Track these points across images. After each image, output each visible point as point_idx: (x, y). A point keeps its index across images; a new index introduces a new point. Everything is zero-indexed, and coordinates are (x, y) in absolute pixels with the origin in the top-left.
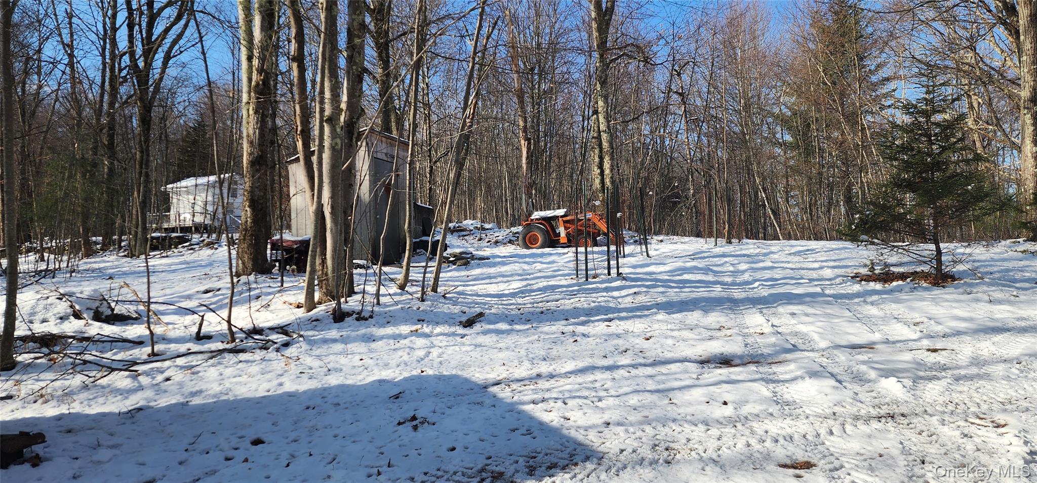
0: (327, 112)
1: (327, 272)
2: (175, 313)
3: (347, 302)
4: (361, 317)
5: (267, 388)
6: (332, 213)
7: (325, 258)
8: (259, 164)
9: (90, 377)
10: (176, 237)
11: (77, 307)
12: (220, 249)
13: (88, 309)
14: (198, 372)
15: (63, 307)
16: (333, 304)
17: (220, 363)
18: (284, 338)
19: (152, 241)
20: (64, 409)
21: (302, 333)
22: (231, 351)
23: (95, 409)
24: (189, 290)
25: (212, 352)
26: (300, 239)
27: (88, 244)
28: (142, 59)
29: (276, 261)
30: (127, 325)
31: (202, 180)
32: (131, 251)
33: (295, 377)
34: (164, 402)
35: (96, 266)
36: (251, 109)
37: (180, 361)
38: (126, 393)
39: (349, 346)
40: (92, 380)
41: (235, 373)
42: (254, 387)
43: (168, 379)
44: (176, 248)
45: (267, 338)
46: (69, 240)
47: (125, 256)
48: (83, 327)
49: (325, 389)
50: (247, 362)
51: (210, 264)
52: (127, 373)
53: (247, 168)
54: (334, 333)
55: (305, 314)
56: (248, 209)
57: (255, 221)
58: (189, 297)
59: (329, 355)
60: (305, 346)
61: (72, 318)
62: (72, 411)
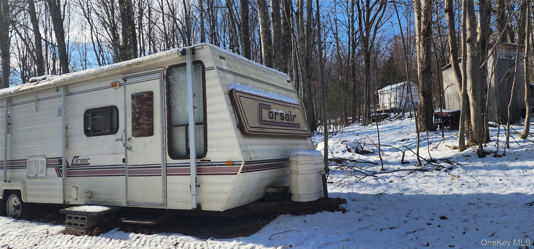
0: (468, 36)
1: (471, 129)
2: (390, 150)
3: (486, 146)
4: (496, 155)
5: (444, 190)
6: (473, 95)
7: (470, 121)
8: (426, 73)
9: (358, 178)
10: (383, 115)
11: (349, 147)
12: (405, 120)
13: (353, 148)
14: (405, 180)
15: (343, 147)
16: (477, 147)
17: (415, 176)
18: (449, 165)
19: (373, 118)
20: (350, 191)
21: (459, 163)
22: (420, 170)
23: (362, 192)
24: (394, 140)
25: (410, 170)
26: (451, 111)
27: (346, 120)
28: (365, 32)
29: (438, 124)
30: (369, 155)
31: (394, 86)
32: (364, 123)
33: (459, 186)
34: (391, 192)
35: (351, 130)
36: (421, 44)
37: (396, 174)
38: (375, 186)
39: (491, 171)
40: (359, 179)
41: (424, 181)
42: (436, 189)
43: (391, 182)
44: (384, 120)
45: (439, 165)
46: (339, 119)
47: (362, 125)
48: (352, 156)
49: (479, 195)
50: (429, 176)
51: (401, 127)
52: (373, 177)
53: (420, 76)
54: (479, 164)
55: (460, 153)
56: (422, 97)
57: (425, 103)
58: (395, 143)
59: (478, 176)
60: (462, 170)
61: (347, 151)
62: (353, 192)
